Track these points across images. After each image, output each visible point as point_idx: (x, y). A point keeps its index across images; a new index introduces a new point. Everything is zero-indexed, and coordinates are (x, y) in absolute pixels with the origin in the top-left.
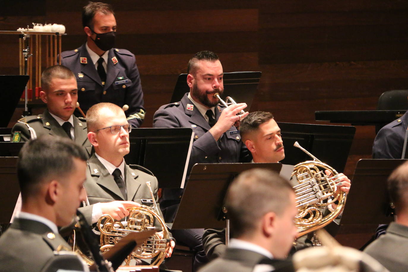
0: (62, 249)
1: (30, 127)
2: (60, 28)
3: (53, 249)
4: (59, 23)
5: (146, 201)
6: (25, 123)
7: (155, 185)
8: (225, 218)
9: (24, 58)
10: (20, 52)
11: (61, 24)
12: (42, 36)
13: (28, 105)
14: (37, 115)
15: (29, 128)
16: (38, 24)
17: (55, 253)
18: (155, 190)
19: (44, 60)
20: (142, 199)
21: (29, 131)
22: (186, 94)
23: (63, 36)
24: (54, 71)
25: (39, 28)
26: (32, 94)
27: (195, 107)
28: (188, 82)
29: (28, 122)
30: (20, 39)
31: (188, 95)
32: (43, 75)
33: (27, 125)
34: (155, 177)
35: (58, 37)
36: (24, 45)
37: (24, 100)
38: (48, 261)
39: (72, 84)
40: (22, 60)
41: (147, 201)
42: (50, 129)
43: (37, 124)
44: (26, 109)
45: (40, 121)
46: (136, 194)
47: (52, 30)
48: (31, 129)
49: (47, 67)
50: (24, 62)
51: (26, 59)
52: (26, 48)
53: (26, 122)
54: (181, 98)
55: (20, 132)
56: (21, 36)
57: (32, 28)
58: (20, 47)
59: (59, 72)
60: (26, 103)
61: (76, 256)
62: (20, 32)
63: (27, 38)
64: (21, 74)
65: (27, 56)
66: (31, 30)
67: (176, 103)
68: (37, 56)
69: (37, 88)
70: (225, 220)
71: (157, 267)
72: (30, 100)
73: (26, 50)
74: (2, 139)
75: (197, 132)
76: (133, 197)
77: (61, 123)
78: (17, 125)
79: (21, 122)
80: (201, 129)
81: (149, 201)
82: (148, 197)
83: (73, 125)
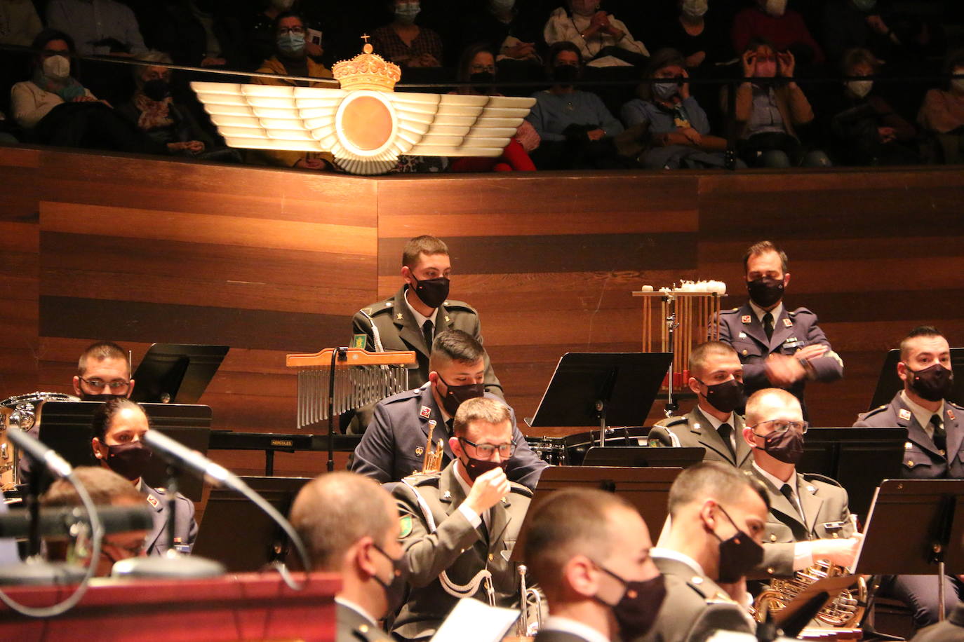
0: (715, 597)
1: (672, 432)
2: (719, 287)
3: (703, 596)
4: (717, 279)
5: (830, 525)
6: (664, 428)
7: (844, 500)
8: (937, 560)
9: (668, 329)
10: (663, 321)
11: (720, 281)
12: (693, 297)
13: (673, 396)
14: (682, 415)
15: (669, 434)
16: (688, 282)
17: (708, 601)
18: (844, 507)
19: (695, 332)
20: (825, 524)
21: (670, 438)
22: (899, 392)
23: (722, 298)
25: (689, 287)
26: (678, 379)
27: (912, 416)
28: (900, 373)
29: (669, 426)
30: (663, 303)
31: (901, 393)
33: (667, 428)
34: (843, 489)
35: (716, 298)
36: (668, 312)
37: (667, 389)
38: (699, 614)
39: (734, 362)
40: (665, 333)
41: (833, 525)
42: (700, 434)
43: (682, 427)
44: (670, 401)
45: (685, 422)
46: (818, 517)
47: (708, 290)
48: (672, 435)
49: (700, 342)
50: (668, 334)
51: (671, 331)
52: (671, 315)
53: (666, 425)
54: (892, 398)
55: (658, 440)
56: (665, 298)
57: (680, 287)
58: (663, 315)
59: (715, 348)
60: (671, 392)
61: (736, 606)
62: (664, 293)
63: (673, 302)
64: (663, 351)
65: (672, 326)
66: (677, 290)
67: (883, 407)
68: (686, 326)
69: (685, 371)
70: (937, 564)
71: (859, 630)
72: (675, 388)
73: (671, 318)
74: (635, 442)
75: (912, 455)
76: (814, 521)
77: (716, 425)
78: (653, 429)
79: (660, 426)
80: (918, 450)
81: (835, 525)
82: (833, 518)
83: (733, 427)
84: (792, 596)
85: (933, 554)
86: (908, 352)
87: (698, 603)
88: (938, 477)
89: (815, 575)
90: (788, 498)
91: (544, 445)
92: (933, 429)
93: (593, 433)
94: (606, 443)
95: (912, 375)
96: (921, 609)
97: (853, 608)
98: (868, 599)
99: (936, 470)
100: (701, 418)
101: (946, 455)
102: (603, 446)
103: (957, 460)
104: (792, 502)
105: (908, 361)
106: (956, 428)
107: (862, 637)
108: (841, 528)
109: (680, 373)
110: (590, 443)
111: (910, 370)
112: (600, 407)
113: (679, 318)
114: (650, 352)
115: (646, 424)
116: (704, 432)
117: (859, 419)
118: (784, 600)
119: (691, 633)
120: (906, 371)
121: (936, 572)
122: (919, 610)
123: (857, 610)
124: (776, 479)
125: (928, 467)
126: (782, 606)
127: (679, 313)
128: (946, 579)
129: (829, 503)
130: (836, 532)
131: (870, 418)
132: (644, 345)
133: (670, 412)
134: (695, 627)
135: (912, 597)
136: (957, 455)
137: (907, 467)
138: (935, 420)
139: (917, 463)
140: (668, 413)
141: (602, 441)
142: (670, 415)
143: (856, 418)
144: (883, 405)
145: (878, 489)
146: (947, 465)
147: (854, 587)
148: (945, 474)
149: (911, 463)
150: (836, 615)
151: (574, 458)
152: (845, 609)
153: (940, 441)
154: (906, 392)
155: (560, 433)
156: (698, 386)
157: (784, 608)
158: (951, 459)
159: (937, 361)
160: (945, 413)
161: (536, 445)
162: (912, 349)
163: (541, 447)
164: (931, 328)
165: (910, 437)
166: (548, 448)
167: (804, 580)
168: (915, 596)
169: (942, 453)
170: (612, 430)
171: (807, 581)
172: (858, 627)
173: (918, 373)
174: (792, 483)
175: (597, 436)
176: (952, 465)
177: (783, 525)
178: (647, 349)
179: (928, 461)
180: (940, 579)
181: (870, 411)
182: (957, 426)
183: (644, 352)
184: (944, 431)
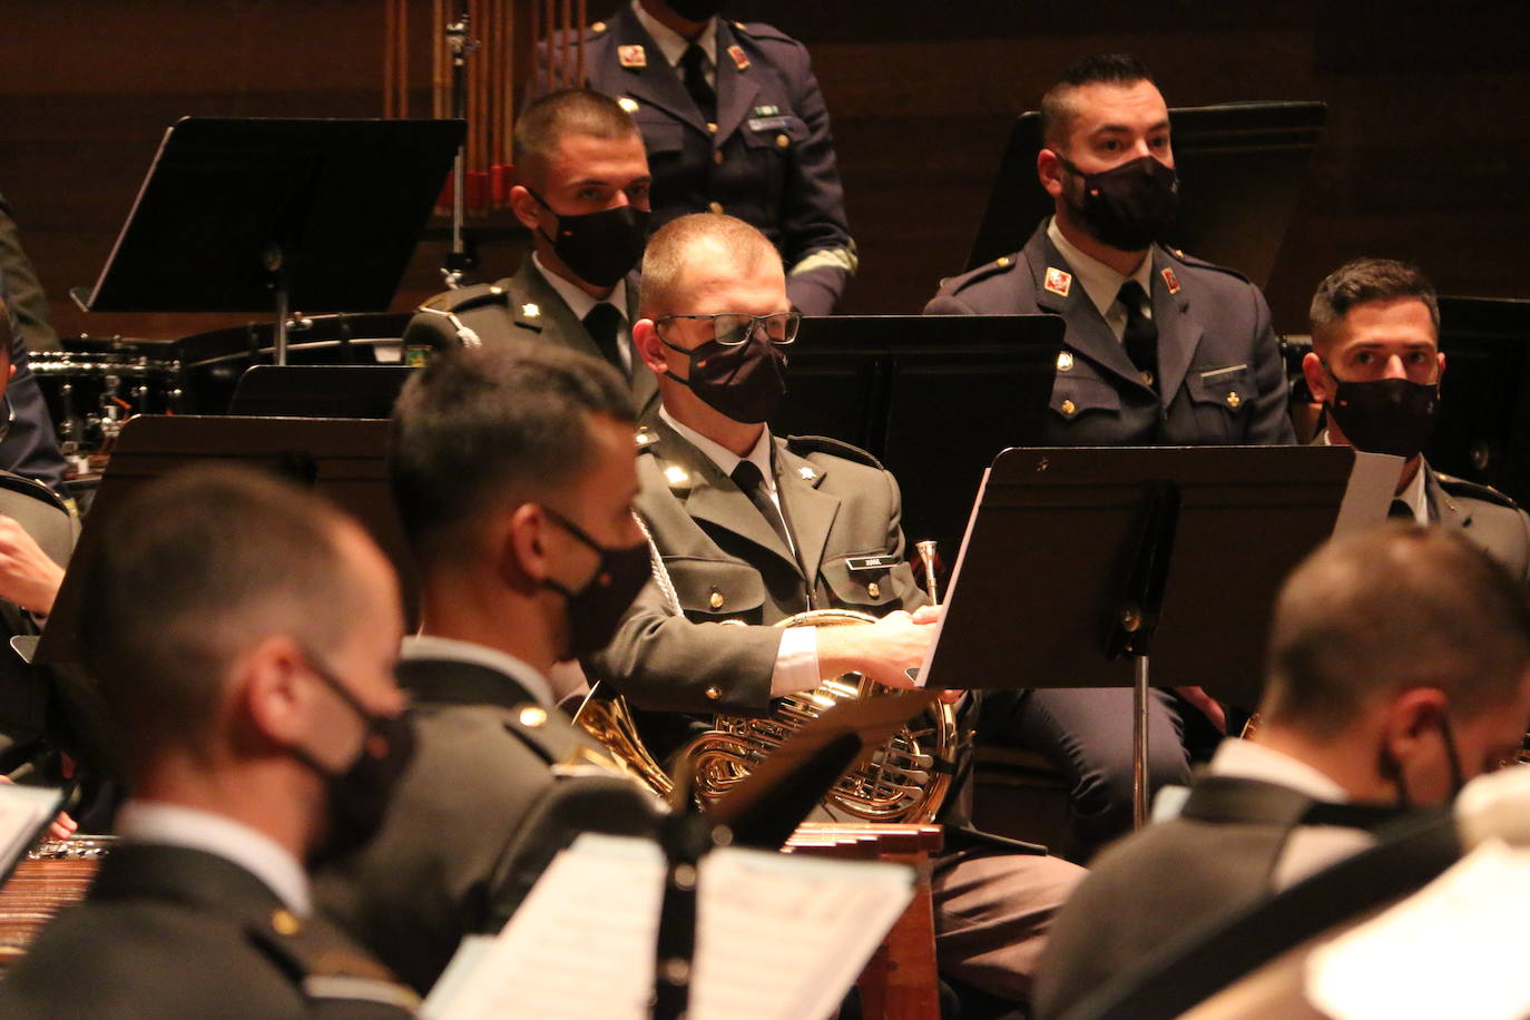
0: (579, 759)
1: (464, 325)
3: (548, 759)
5: (863, 563)
6: (445, 314)
7: (891, 502)
8: (1131, 649)
9: (449, 58)
10: (438, 38)
13: (464, 232)
14: (492, 282)
15: (458, 330)
17: (560, 769)
18: (892, 518)
20: (847, 561)
21: (460, 340)
22: (1041, 224)
24: (567, 109)
26: (477, 189)
27: (1075, 281)
28: (1044, 177)
29: (458, 310)
31: (1048, 225)
32: (521, 126)
33: (455, 319)
34: (887, 472)
36: (450, 10)
37: (448, 213)
38: (534, 802)
39: (632, 156)
40: (443, 66)
41: (868, 563)
42: (538, 330)
43: (490, 314)
44: (458, 247)
45: (501, 301)
46: (829, 543)
48: (465, 332)
50: (449, 70)
51: (459, 62)
52: (455, 22)
53: (449, 307)
54: (1025, 239)
55: (428, 348)
58: (438, 18)
59: (586, 116)
60: (458, 223)
61: (629, 780)
64: (438, 115)
65: (462, 48)
67: (1004, 261)
68: (497, 49)
69: (497, 167)
70: (1132, 660)
71: (935, 829)
72: (472, 213)
73: (460, 26)
74: (367, 353)
75: (1071, 386)
76: (820, 553)
77: (581, 307)
78: (417, 318)
79: (433, 311)
80: (1088, 372)
81: (873, 562)
82: (868, 547)
83: (624, 312)
84: (767, 747)
85: (1122, 634)
86: (1066, 123)
87: (534, 774)
88: (1139, 438)
89: (828, 695)
90: (752, 497)
91: (125, 361)
92: (1124, 318)
93: (256, 329)
94: (293, 357)
95: (1081, 182)
96: (1089, 776)
97: (922, 776)
98: (959, 754)
99: (1132, 422)
100: (541, 292)
101: (1156, 385)
102: (282, 363)
103: (1184, 397)
104: (763, 506)
105: (1066, 146)
106: (1183, 315)
107: (942, 845)
108: (887, 571)
109: (484, 173)
110: (245, 354)
111: (1073, 170)
112: (275, 263)
113: (479, 26)
114: (403, 115)
115: (397, 305)
116: (550, 324)
117: (940, 292)
118: (749, 757)
119: (515, 850)
120: (1062, 173)
121: (1129, 679)
122: (1084, 778)
123: (932, 782)
124: (718, 447)
125: (1113, 414)
126: (742, 773)
127: (479, 16)
128: (1151, 698)
129: (856, 508)
130: (876, 582)
131: (970, 289)
132: (389, 96)
133: (457, 275)
134: (524, 836)
135: (1068, 745)
136: (1184, 384)
137: (1060, 417)
138: (1130, 296)
139: (1083, 408)
140: (453, 277)
141: (281, 351)
142: (459, 282)
143: (933, 290)
144: (1004, 255)
145: (988, 471)
146: (1160, 408)
147: (925, 723)
148: (1153, 434)
149: (1069, 407)
150: (880, 796)
151: (205, 392)
152: (901, 780)
153: (1143, 348)
154: (1059, 224)
155: (167, 329)
156: (535, 211)
157: (746, 778)
158: (1169, 392)
159: (1142, 149)
160: (1155, 276)
161: (103, 360)
162: (1077, 115)
163: (118, 366)
164: (1124, 59)
165: (1069, 338)
166: (137, 368)
167: (799, 708)
168: (1076, 741)
169: (1145, 380)
170: (307, 321)
171: (806, 708)
172: (935, 823)
173: (1094, 179)
174: (761, 459)
175: (268, 335)
176: (1170, 410)
177: (737, 565)
178: (396, 113)
179: (1113, 403)
180: (1138, 697)
181: (969, 270)
182: (1185, 309)
183: (388, 116)
184: (1152, 323)
